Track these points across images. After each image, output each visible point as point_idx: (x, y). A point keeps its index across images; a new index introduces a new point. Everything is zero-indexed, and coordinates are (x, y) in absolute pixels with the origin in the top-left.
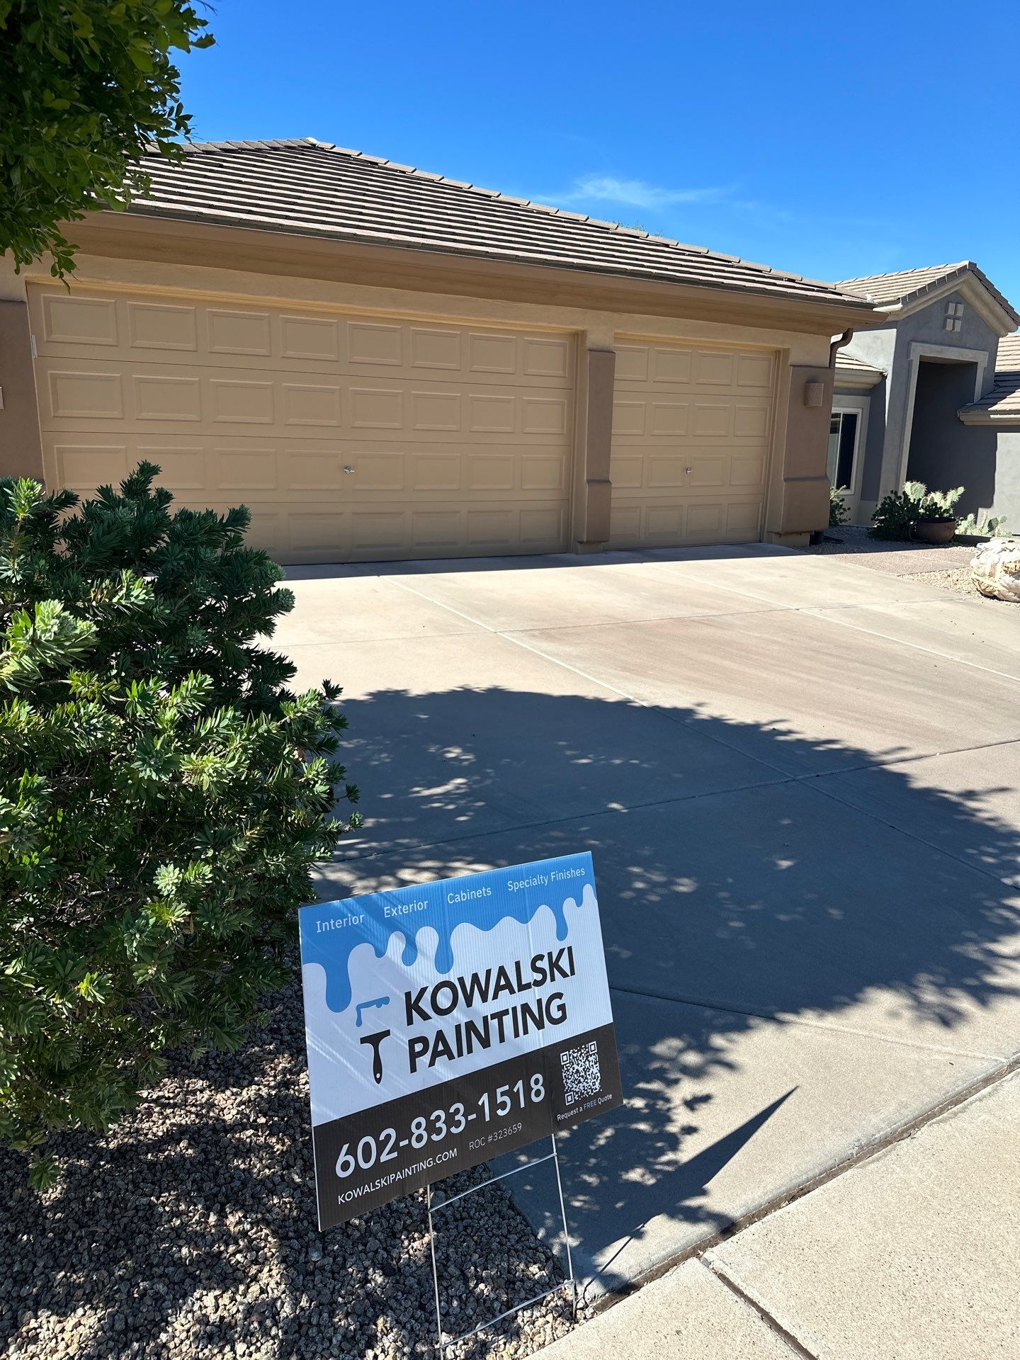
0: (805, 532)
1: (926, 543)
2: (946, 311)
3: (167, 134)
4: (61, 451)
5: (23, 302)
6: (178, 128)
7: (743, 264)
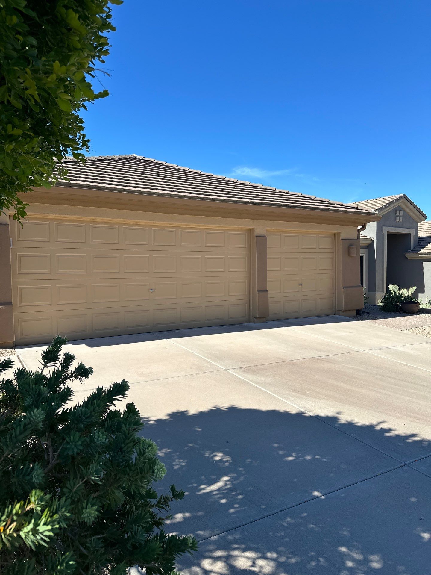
0: (354, 310)
1: (407, 313)
2: (396, 214)
3: (77, 149)
4: (21, 289)
5: (7, 224)
6: (83, 146)
7: (317, 198)
